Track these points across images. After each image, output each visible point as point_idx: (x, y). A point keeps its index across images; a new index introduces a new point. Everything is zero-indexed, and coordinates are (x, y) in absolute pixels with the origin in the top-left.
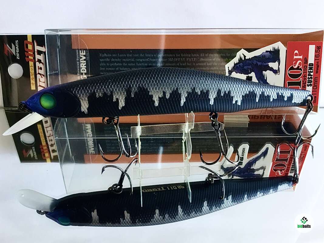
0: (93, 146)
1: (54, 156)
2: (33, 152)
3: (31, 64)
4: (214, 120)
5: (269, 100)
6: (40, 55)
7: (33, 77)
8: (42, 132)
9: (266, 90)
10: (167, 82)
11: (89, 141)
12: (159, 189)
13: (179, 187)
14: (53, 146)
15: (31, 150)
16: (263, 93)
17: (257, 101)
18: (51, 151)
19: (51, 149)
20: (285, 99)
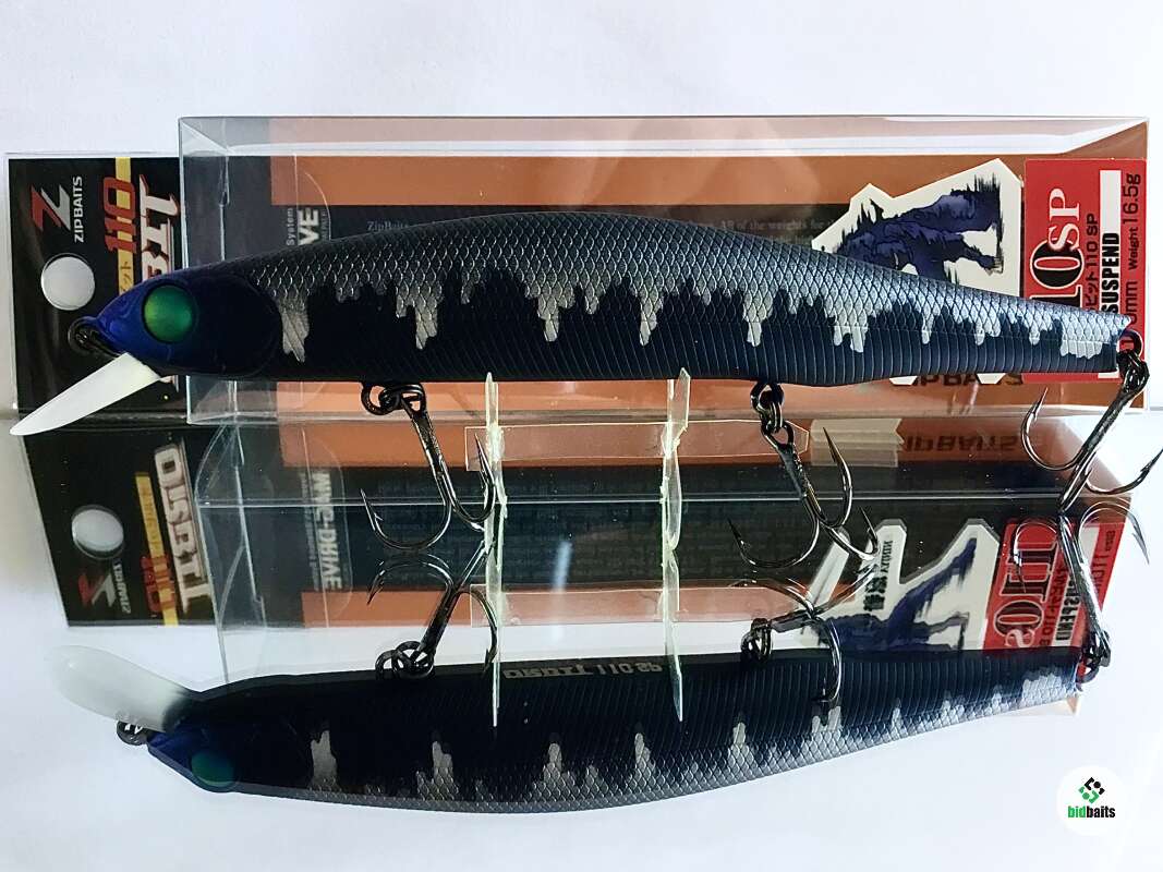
0: (336, 560)
1: (193, 600)
2: (115, 583)
4: (769, 412)
5: (972, 339)
8: (153, 506)
9: (959, 301)
10: (591, 255)
11: (322, 539)
12: (568, 671)
13: (642, 667)
14: (191, 561)
15: (110, 577)
16: (947, 311)
17: (926, 340)
18: (180, 579)
19: (181, 570)
20: (1030, 339)
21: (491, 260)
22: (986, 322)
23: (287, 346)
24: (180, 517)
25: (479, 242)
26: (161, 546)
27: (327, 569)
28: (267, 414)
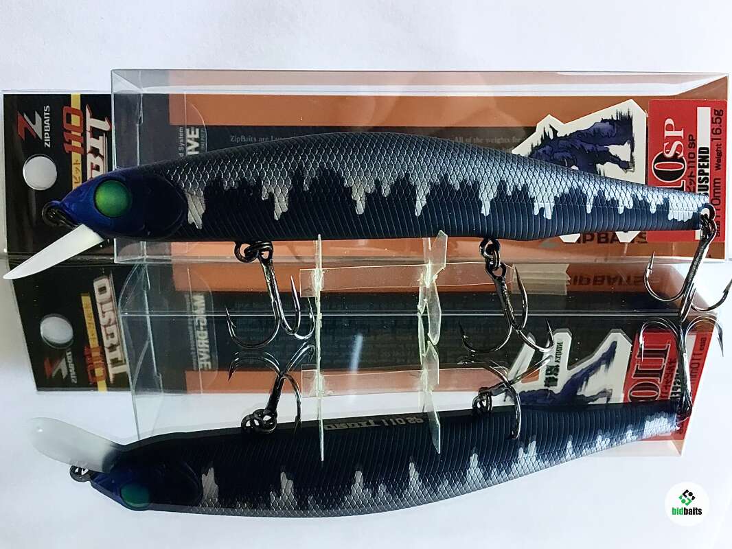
0: (208, 350)
1: (116, 376)
2: (67, 364)
4: (492, 257)
5: (616, 210)
8: (93, 316)
9: (608, 187)
10: (385, 159)
11: (200, 337)
12: (364, 425)
13: (410, 420)
14: (115, 350)
15: (64, 361)
16: (601, 193)
17: (589, 211)
18: (109, 362)
19: (109, 356)
20: (651, 210)
21: (322, 163)
22: (625, 201)
23: (191, 219)
24: (110, 322)
26: (97, 340)
27: (202, 356)
28: (165, 257)
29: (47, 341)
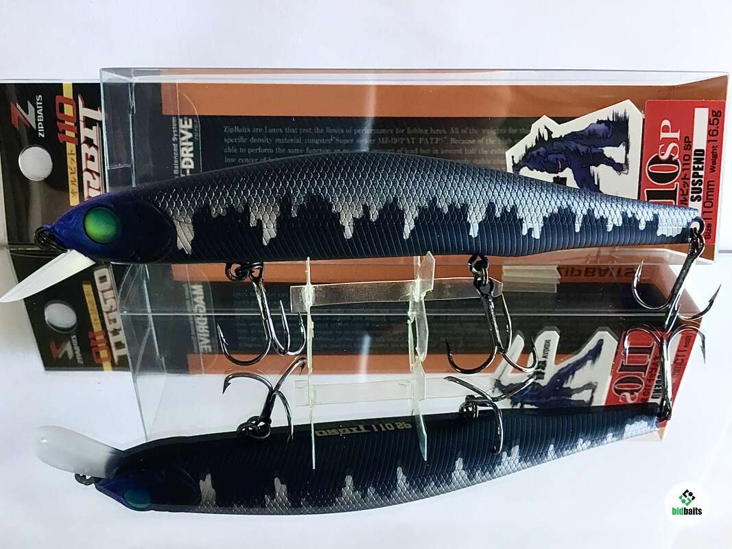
0: (208, 335)
1: (120, 358)
2: (73, 346)
3: (71, 147)
4: (479, 273)
5: (605, 228)
6: (92, 129)
7: (73, 178)
8: (94, 303)
9: (597, 204)
10: (373, 184)
11: (198, 323)
12: (355, 430)
13: (400, 426)
14: (118, 334)
15: (69, 343)
16: (591, 212)
17: (578, 230)
18: (113, 345)
19: (113, 339)
20: (640, 227)
21: (310, 189)
22: (614, 217)
23: (180, 245)
24: (112, 307)
25: (301, 176)
26: (100, 326)
27: (201, 341)
29: (52, 325)
